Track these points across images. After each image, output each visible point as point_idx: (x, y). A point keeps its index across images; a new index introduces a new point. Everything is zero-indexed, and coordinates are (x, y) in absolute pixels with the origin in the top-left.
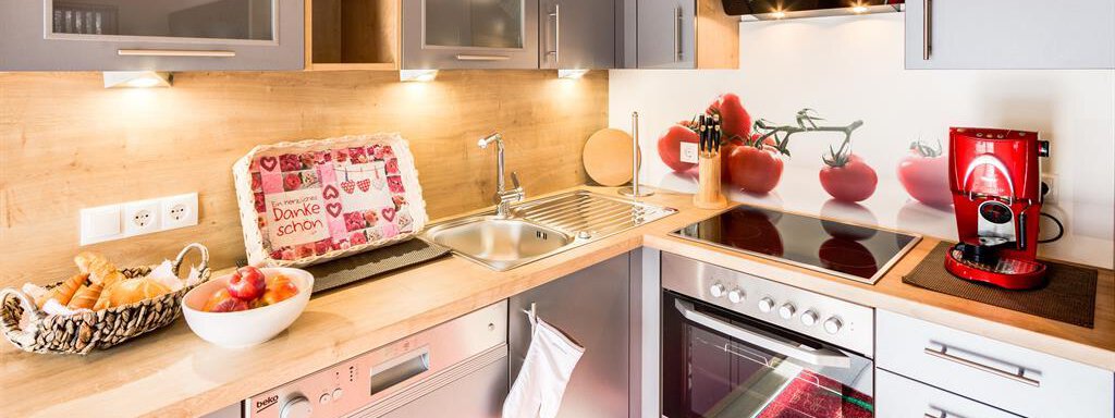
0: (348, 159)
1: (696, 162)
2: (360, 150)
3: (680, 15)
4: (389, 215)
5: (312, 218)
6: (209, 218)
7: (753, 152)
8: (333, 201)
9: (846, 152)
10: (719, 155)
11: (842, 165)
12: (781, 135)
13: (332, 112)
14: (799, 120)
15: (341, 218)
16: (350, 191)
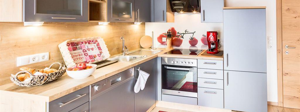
0: (87, 43)
1: (165, 41)
2: (90, 41)
3: (164, 12)
4: (99, 55)
5: (81, 57)
6: (51, 59)
7: (177, 39)
8: (86, 53)
9: (193, 37)
10: (171, 39)
11: (192, 39)
12: (182, 35)
13: (82, 32)
14: (185, 32)
15: (88, 56)
16: (89, 50)
